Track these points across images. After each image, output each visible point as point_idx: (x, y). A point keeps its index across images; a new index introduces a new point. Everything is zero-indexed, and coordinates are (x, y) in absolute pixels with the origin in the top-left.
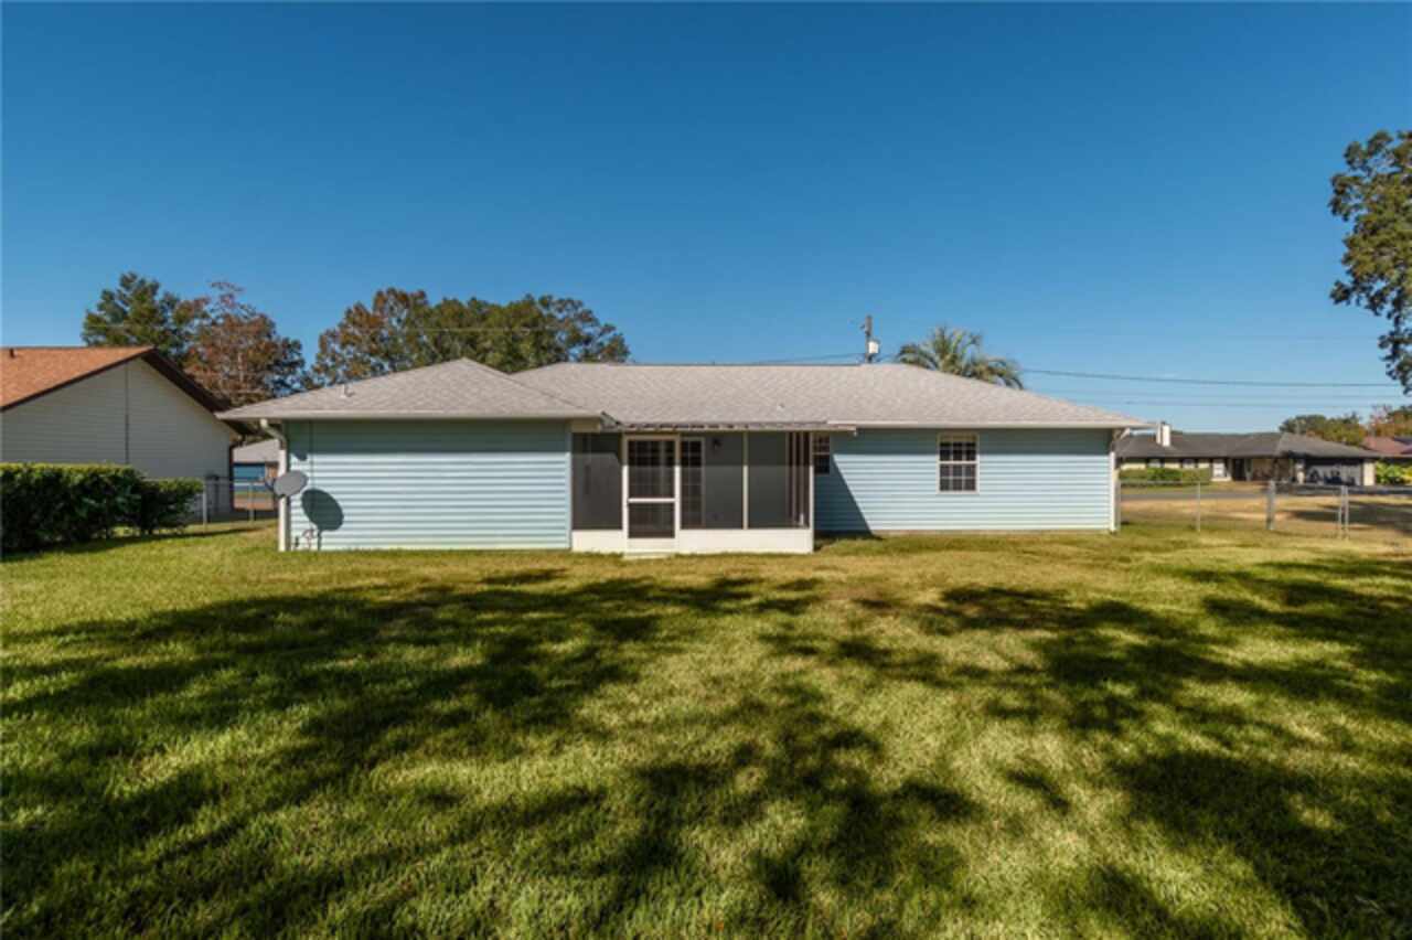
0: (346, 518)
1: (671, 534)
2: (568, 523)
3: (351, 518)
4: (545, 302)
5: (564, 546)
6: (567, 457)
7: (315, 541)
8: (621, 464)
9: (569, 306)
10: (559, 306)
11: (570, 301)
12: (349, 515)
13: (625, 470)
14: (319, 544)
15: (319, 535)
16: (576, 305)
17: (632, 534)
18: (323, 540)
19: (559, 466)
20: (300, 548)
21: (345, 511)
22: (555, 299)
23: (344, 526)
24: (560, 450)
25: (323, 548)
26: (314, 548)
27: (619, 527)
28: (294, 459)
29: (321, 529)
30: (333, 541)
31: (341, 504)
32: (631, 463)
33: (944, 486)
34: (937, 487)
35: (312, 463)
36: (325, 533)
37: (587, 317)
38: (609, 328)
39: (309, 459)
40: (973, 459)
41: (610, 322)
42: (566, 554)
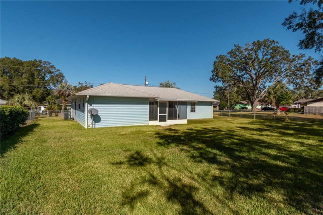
0: (101, 120)
1: (166, 121)
2: (148, 119)
3: (103, 120)
4: (40, 62)
5: (147, 124)
6: (148, 106)
7: (94, 125)
8: (158, 107)
9: (47, 63)
10: (44, 63)
11: (48, 62)
12: (102, 119)
13: (159, 108)
14: (95, 126)
15: (95, 124)
16: (49, 63)
17: (160, 121)
18: (96, 125)
19: (147, 107)
20: (90, 127)
21: (101, 118)
22: (42, 61)
23: (101, 121)
24: (147, 104)
25: (96, 127)
26: (94, 127)
27: (157, 120)
28: (89, 105)
29: (95, 122)
30: (98, 125)
31: (100, 116)
32: (160, 107)
33: (191, 111)
34: (190, 111)
35: (93, 106)
36: (96, 123)
37: (53, 67)
38: (58, 70)
39: (93, 105)
40: (195, 106)
41: (58, 69)
42: (147, 126)
